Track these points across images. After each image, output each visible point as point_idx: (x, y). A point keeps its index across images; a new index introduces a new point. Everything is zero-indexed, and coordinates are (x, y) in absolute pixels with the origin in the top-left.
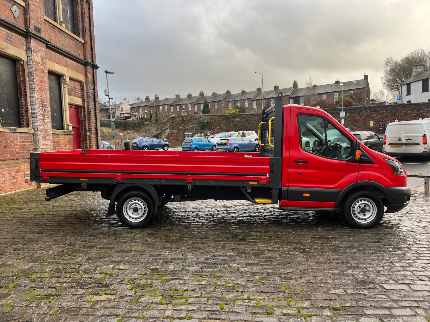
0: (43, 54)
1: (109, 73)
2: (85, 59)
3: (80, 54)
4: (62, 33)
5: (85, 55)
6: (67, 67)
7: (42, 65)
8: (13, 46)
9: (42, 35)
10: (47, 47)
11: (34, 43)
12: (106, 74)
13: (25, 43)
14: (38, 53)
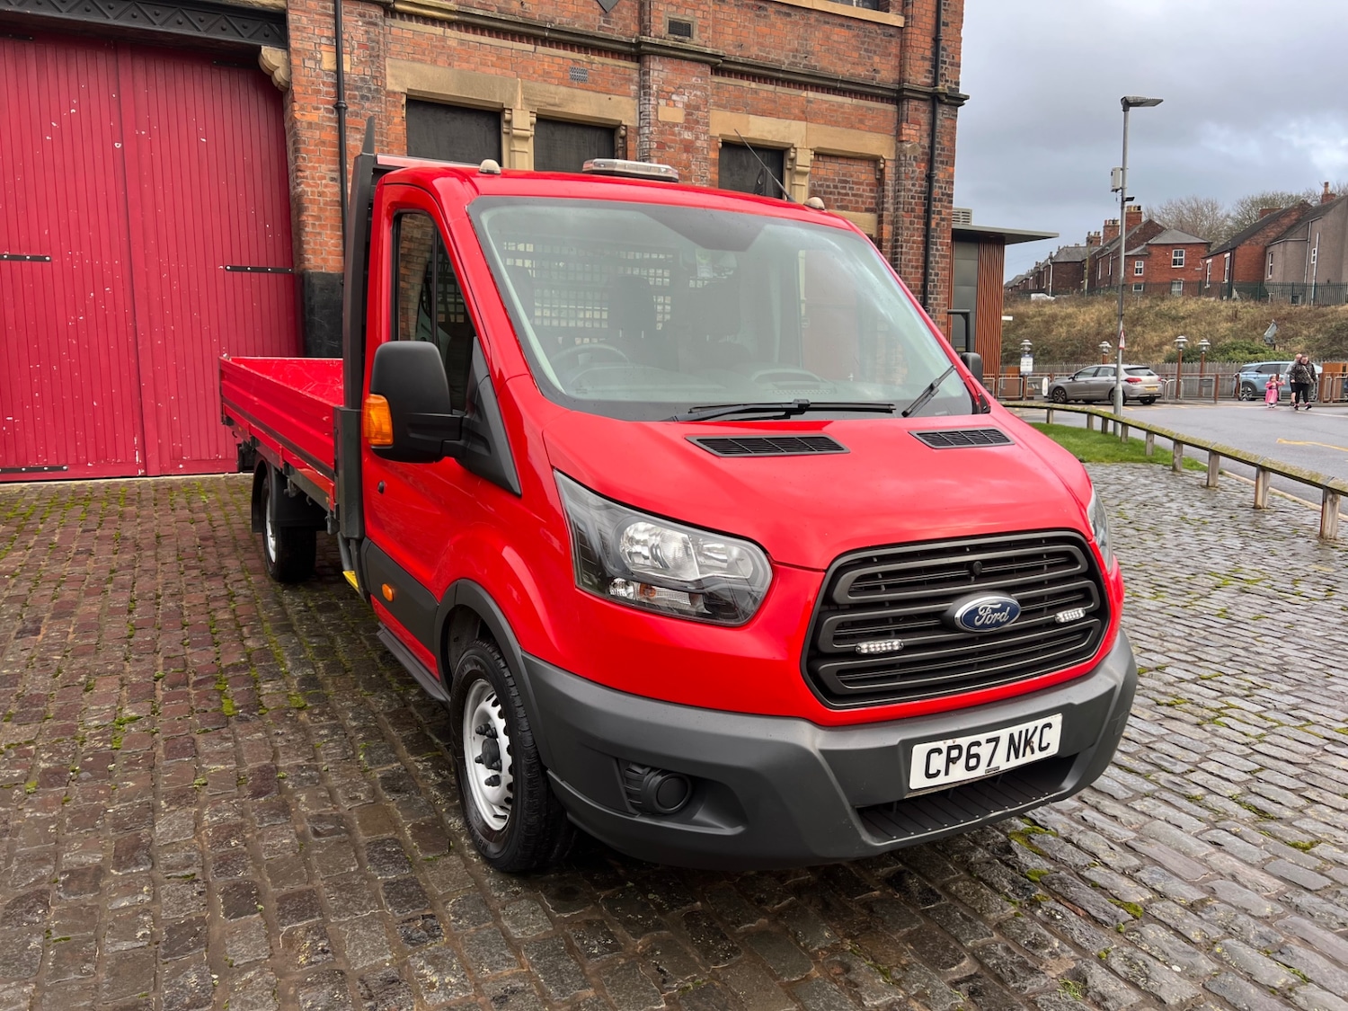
0: (695, 95)
1: (1140, 103)
2: (901, 81)
3: (878, 67)
4: (796, 16)
5: (901, 68)
6: (806, 120)
7: (686, 128)
9: (696, 41)
10: (717, 70)
11: (659, 71)
12: (1126, 110)
14: (674, 97)
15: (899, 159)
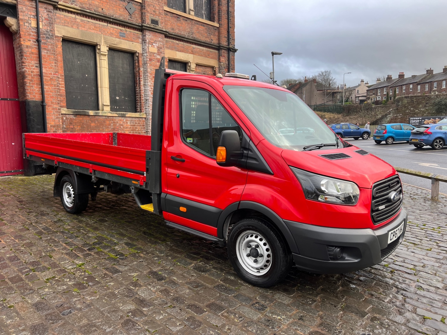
0: (160, 44)
1: (276, 54)
2: (219, 43)
3: (213, 39)
4: (189, 21)
5: (219, 39)
6: (193, 54)
7: (158, 54)
8: (127, 41)
9: (160, 27)
10: (166, 36)
11: (149, 36)
12: (273, 56)
13: (141, 36)
14: (154, 44)
15: (220, 68)
